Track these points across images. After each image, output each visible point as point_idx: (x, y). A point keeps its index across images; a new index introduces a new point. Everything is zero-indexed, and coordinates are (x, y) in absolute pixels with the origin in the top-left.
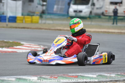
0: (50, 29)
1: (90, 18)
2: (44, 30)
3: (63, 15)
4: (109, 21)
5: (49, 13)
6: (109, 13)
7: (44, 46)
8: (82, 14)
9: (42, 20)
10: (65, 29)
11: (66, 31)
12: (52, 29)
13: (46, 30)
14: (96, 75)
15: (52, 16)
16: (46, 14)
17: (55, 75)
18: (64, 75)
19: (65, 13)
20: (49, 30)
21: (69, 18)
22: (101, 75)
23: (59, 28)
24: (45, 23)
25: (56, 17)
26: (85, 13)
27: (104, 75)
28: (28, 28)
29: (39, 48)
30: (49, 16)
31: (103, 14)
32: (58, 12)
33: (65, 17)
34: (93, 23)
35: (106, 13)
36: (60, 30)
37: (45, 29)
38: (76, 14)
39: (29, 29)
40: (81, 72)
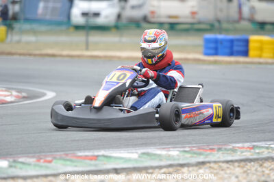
0: (30, 55)
1: (117, 27)
2: (17, 57)
3: (59, 24)
5: (27, 20)
6: (159, 17)
7: (19, 91)
8: (100, 21)
9: (12, 35)
10: (65, 53)
11: (66, 59)
12: (35, 55)
13: (22, 57)
14: (137, 153)
15: (35, 26)
16: (22, 21)
17: (46, 156)
18: (67, 155)
19: (63, 18)
20: (27, 57)
21: (72, 30)
22: (148, 154)
23: (50, 51)
24: (19, 42)
25: (43, 28)
26: (107, 17)
27: (154, 152)
29: (8, 96)
30: (27, 26)
31: (145, 19)
32: (48, 17)
33: (63, 28)
34: (124, 39)
35: (153, 17)
36: (53, 56)
37: (20, 54)
38: (87, 21)
40: (104, 148)
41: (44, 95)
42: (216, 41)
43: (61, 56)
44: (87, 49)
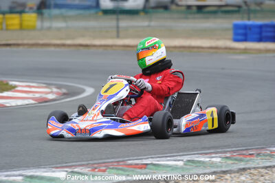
2: (52, 49)
4: (187, 18)
7: (59, 87)
9: (42, 21)
10: (97, 42)
11: (101, 50)
21: (101, 14)
25: (72, 12)
28: (18, 45)
29: (49, 93)
31: (173, 2)
33: (93, 11)
34: (153, 24)
36: (87, 46)
39: (21, 48)
41: (83, 91)
42: (245, 27)
43: (95, 46)
44: (118, 37)
